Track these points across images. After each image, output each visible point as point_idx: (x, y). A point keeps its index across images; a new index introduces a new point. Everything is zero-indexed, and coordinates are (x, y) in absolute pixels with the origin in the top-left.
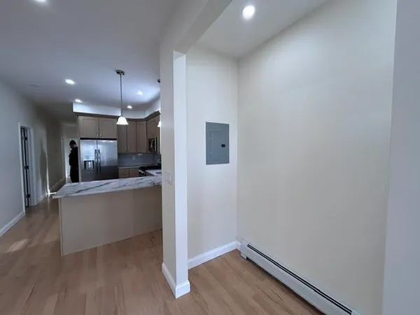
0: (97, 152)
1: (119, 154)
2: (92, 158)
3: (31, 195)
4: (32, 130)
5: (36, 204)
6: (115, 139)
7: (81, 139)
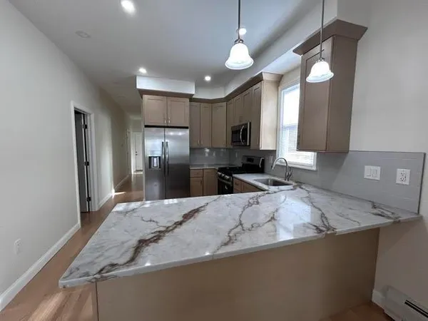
0: (164, 145)
1: (190, 149)
2: (158, 153)
3: (92, 199)
4: (92, 116)
5: (97, 209)
6: (187, 128)
7: (146, 126)
